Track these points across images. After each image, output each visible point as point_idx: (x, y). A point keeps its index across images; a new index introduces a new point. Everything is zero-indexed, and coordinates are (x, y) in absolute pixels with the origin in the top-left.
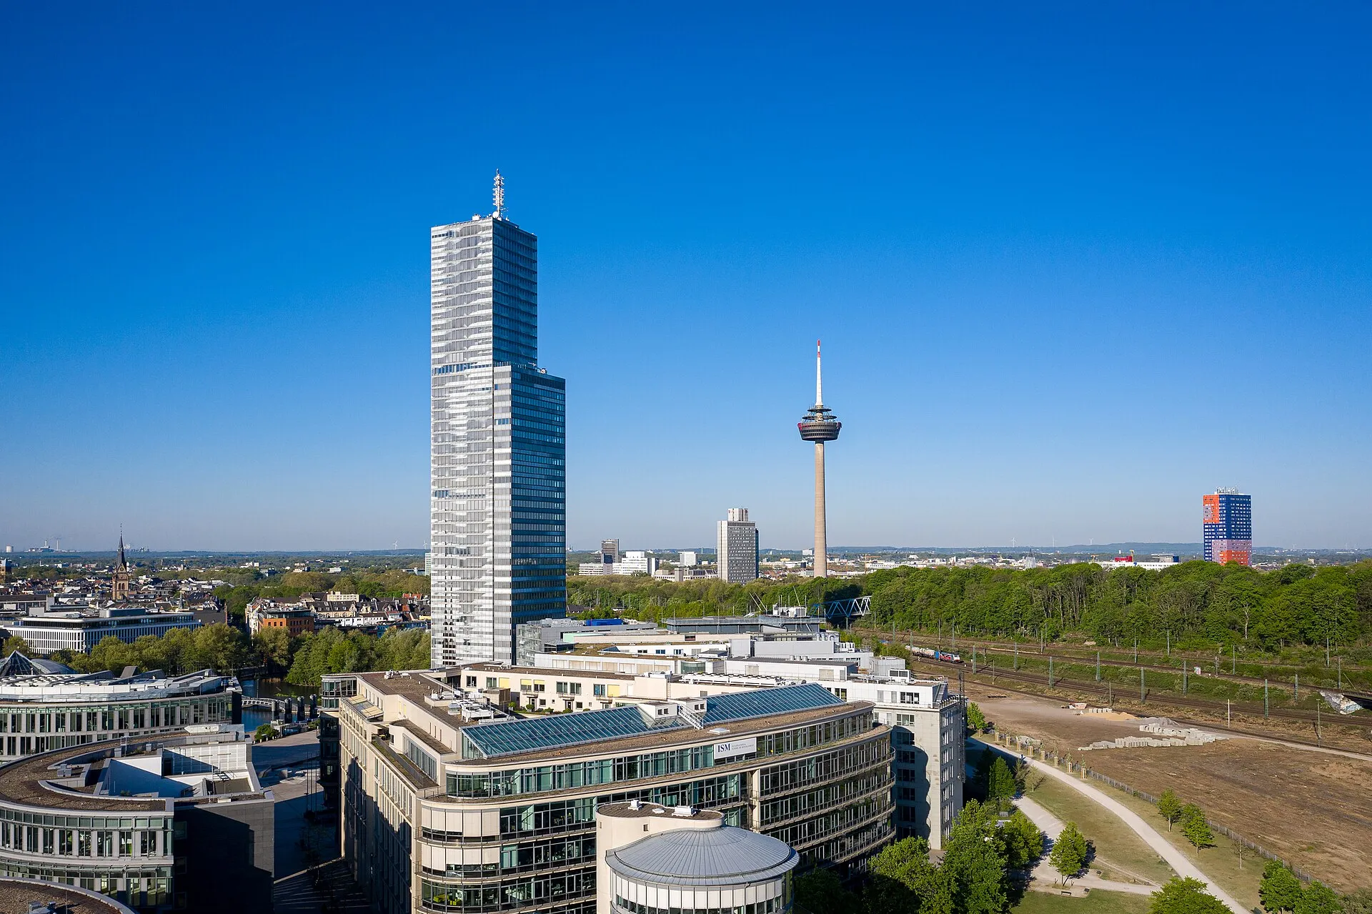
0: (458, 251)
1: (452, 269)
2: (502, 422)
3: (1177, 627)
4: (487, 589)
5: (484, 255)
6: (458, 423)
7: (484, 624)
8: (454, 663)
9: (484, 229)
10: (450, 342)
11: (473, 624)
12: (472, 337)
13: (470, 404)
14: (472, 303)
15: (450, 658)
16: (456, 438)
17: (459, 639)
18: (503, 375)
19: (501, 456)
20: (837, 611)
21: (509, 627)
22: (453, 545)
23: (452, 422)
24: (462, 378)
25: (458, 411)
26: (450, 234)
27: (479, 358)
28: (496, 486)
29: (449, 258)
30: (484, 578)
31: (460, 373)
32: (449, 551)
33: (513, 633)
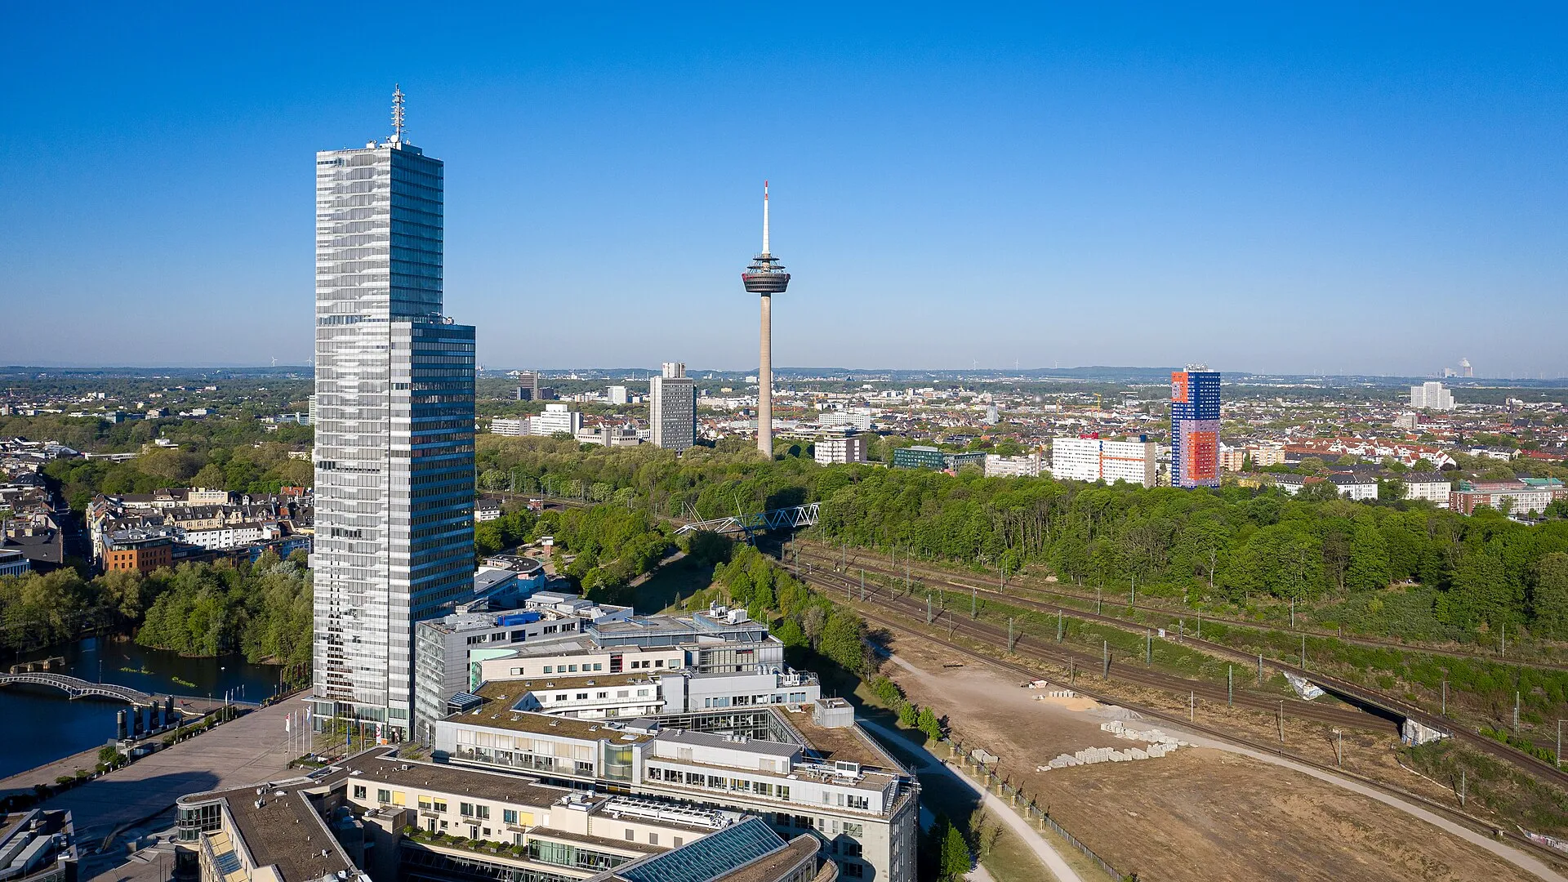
0: (349, 183)
1: (341, 203)
2: (401, 386)
3: (1142, 568)
4: (381, 579)
5: (380, 190)
6: (347, 384)
7: (377, 619)
8: (341, 663)
9: (380, 160)
10: (339, 288)
11: (364, 619)
12: (365, 285)
13: (362, 363)
14: (366, 245)
15: (337, 656)
16: (345, 402)
17: (347, 635)
18: (401, 332)
19: (399, 426)
20: (782, 520)
21: (407, 624)
22: (341, 526)
23: (341, 382)
24: (353, 332)
25: (347, 371)
26: (339, 162)
27: (374, 310)
28: (393, 460)
29: (338, 190)
30: (377, 566)
31: (350, 326)
32: (335, 532)
33: (412, 631)
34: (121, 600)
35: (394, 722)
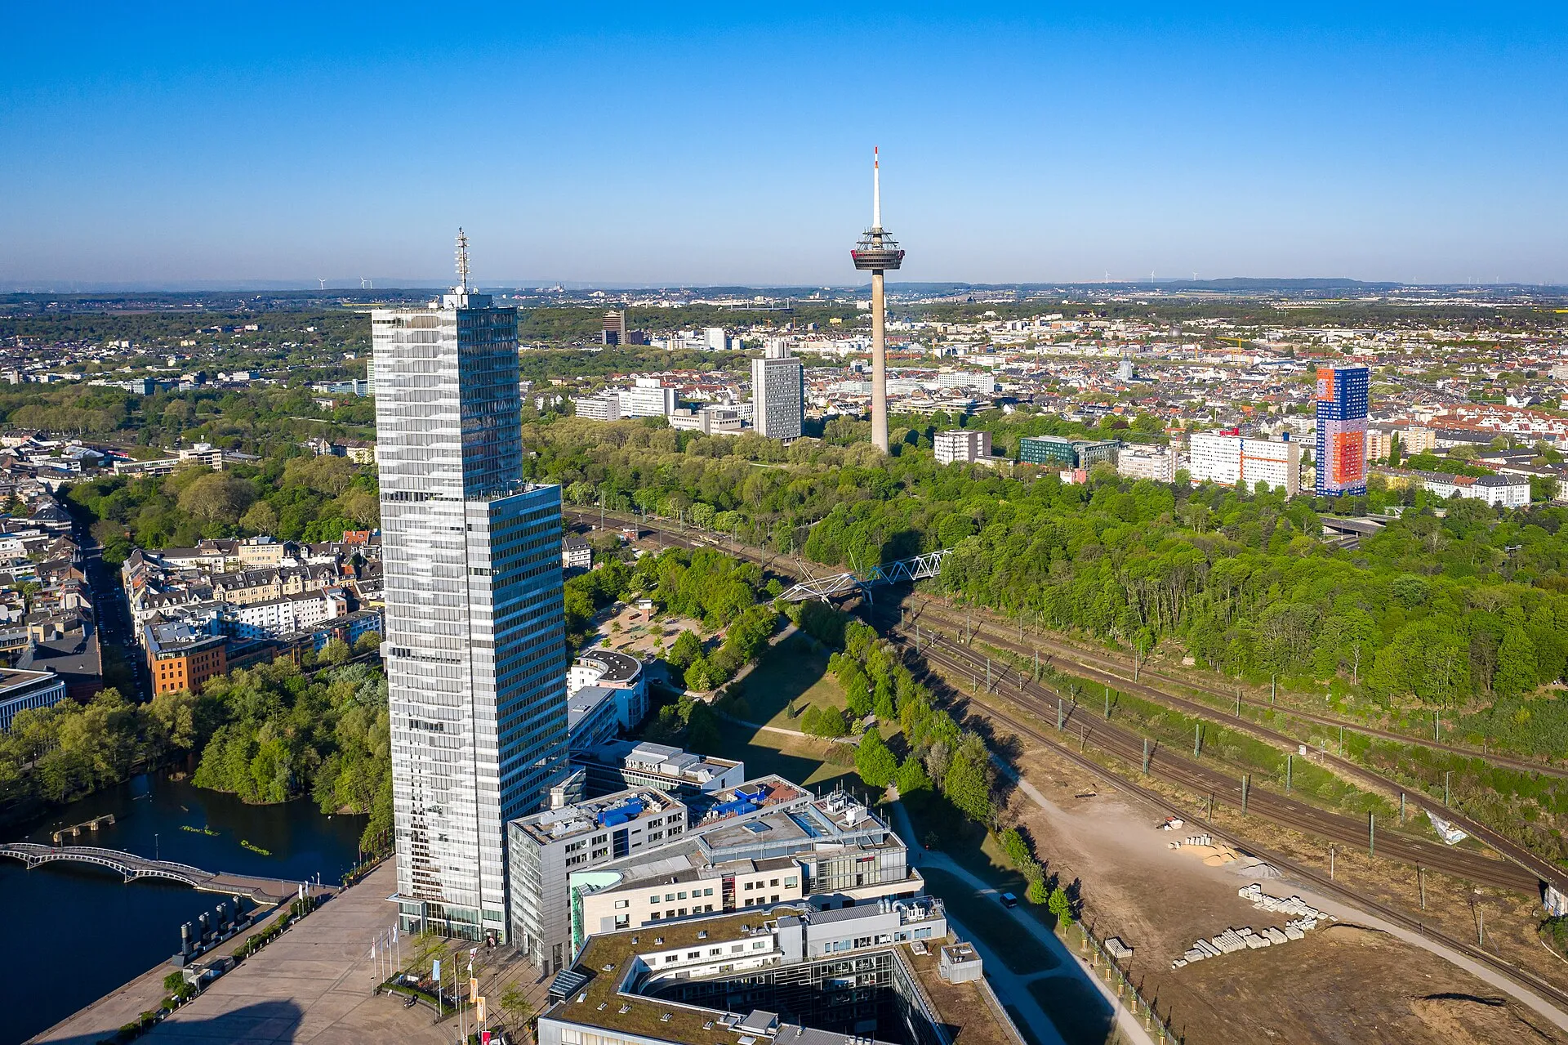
0: (411, 345)
1: (404, 368)
2: (479, 572)
4: (468, 776)
5: (446, 357)
6: (419, 567)
7: (465, 818)
8: (427, 861)
9: (446, 323)
10: (405, 462)
11: (450, 816)
12: (435, 460)
13: (435, 545)
14: (433, 417)
15: (422, 854)
16: (418, 586)
17: (432, 833)
18: (478, 513)
19: (480, 615)
21: (498, 823)
22: (420, 718)
23: (412, 564)
24: (422, 511)
25: (419, 552)
26: (397, 322)
27: (446, 488)
28: (475, 650)
29: (398, 353)
30: (462, 763)
31: (419, 504)
32: (414, 724)
33: (504, 830)
34: (172, 730)
35: (488, 924)
